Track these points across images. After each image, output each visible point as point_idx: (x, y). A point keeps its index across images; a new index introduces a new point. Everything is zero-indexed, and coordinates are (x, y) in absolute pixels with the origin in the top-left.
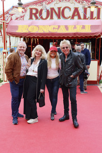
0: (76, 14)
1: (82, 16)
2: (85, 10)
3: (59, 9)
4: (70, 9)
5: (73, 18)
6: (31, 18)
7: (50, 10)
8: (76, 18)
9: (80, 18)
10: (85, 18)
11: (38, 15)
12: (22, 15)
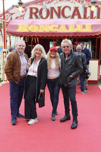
0: (76, 13)
1: (82, 16)
2: (85, 9)
3: (59, 8)
4: (70, 8)
5: (73, 17)
6: (31, 17)
7: (50, 10)
8: (76, 17)
9: (80, 17)
10: (85, 17)
11: (38, 14)
12: (22, 14)
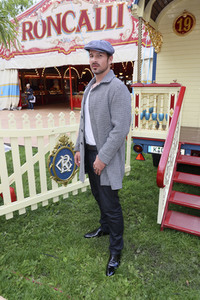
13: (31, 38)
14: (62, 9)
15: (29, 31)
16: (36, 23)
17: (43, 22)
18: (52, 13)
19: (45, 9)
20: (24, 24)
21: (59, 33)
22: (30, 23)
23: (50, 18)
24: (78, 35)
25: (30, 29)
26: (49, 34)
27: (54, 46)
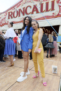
13: (12, 18)
14: (25, 6)
15: (11, 15)
16: (14, 12)
17: (17, 11)
18: (21, 7)
19: (18, 7)
20: (9, 13)
21: (24, 15)
22: (12, 12)
23: (20, 10)
24: (32, 15)
25: (12, 14)
26: (19, 16)
27: (21, 20)
